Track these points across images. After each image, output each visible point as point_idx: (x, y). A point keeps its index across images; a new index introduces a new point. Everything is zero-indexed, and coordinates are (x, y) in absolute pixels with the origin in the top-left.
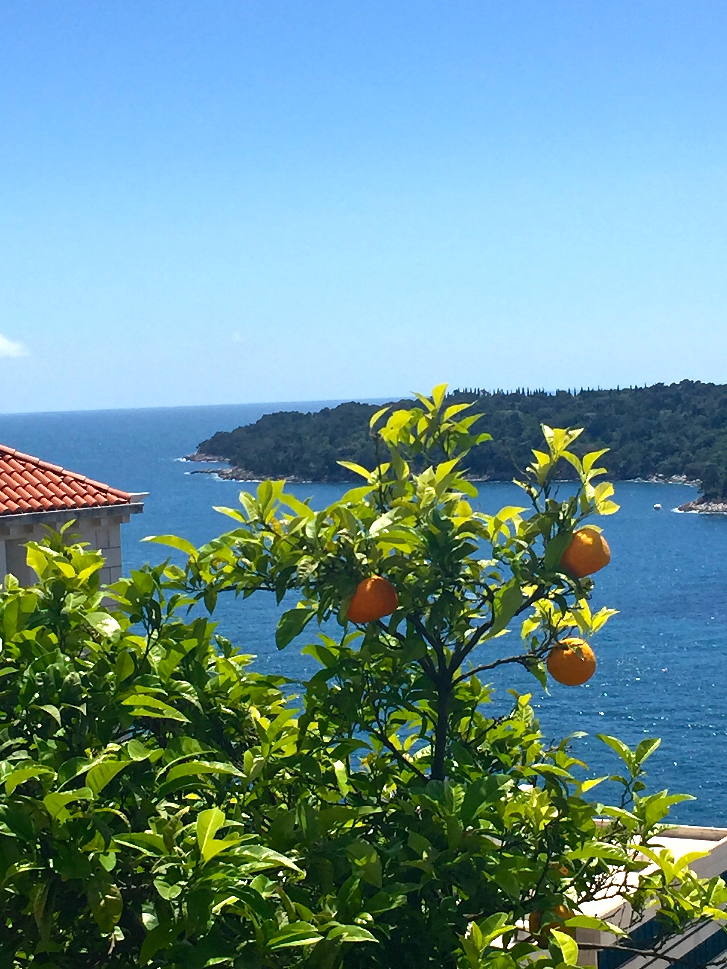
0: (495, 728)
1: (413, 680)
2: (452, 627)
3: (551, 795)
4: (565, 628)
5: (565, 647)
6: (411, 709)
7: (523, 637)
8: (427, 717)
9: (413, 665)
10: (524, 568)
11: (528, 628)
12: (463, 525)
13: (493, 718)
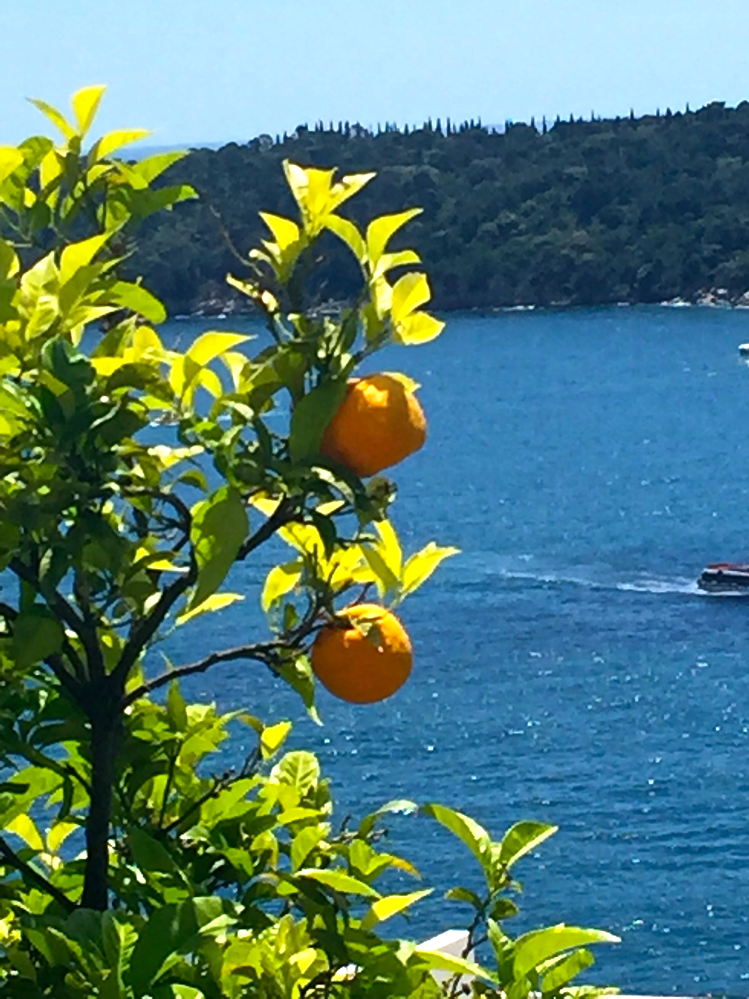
0: (216, 796)
1: (42, 703)
2: (114, 588)
3: (314, 926)
4: (348, 584)
5: (345, 623)
6: (40, 762)
7: (266, 606)
8: (72, 778)
9: (39, 669)
10: (245, 461)
11: (275, 587)
12: (118, 372)
13: (213, 776)
